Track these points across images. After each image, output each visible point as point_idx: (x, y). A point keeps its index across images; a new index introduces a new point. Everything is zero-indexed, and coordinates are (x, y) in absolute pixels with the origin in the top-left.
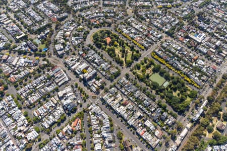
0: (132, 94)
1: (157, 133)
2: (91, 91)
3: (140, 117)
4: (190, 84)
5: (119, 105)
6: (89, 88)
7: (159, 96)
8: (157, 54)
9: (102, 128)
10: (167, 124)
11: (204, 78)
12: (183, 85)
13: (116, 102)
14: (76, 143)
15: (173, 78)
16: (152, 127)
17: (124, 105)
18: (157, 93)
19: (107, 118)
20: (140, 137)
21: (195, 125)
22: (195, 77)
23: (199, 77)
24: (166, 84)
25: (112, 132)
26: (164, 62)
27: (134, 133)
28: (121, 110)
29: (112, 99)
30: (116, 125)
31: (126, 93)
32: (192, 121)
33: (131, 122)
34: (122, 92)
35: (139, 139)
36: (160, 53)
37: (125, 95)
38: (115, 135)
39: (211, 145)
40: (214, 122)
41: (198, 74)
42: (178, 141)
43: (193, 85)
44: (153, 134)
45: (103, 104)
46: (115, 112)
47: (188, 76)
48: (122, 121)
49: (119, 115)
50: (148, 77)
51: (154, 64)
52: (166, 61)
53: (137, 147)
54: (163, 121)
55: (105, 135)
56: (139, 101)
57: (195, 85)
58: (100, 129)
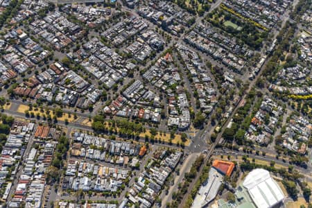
0: (211, 35)
1: (240, 62)
2: (173, 34)
3: (223, 52)
4: (260, 28)
5: (201, 43)
6: (169, 32)
7: (235, 37)
8: (226, 5)
10: (247, 56)
11: (271, 23)
12: (254, 29)
13: (198, 41)
15: (244, 24)
16: (235, 58)
17: (207, 43)
18: (233, 35)
19: (194, 52)
20: (226, 65)
21: (269, 56)
22: (263, 23)
23: (267, 23)
24: (239, 28)
25: (201, 62)
26: (233, 12)
29: (194, 39)
30: (203, 58)
32: (267, 54)
33: (216, 54)
34: (201, 35)
36: (228, 4)
39: (285, 68)
40: (284, 54)
41: (265, 21)
42: (259, 66)
43: (262, 29)
44: (237, 63)
46: (199, 49)
47: (257, 22)
48: (207, 55)
49: (204, 51)
50: (222, 23)
51: (224, 14)
52: (236, 11)
54: (243, 54)
55: (197, 63)
57: (265, 28)
58: (191, 61)
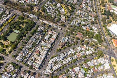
1: (50, 33)
5: (40, 56)
7: (26, 35)
9: (59, 61)
10: (44, 29)
12: (15, 22)
14: (73, 73)
15: (11, 28)
16: (48, 36)
17: (39, 52)
18: (25, 36)
19: (52, 60)
22: (8, 17)
27: (55, 44)
28: (44, 53)
30: (54, 55)
31: (30, 54)
33: (49, 46)
34: (30, 56)
35: (56, 41)
37: (31, 54)
38: (59, 53)
39: (47, 13)
41: (4, 15)
42: (51, 24)
44: (51, 35)
45: (42, 67)
46: (46, 57)
48: (50, 52)
49: (47, 54)
53: (61, 41)
54: (42, 31)
56: (34, 45)
57: (14, 17)
58: (60, 62)
